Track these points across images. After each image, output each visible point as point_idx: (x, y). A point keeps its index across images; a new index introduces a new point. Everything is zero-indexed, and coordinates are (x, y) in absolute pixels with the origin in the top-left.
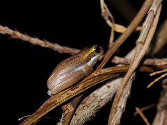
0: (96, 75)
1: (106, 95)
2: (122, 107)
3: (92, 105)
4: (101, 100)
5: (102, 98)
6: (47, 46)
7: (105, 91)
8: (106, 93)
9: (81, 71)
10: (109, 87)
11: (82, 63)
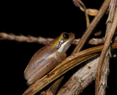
0: (70, 59)
1: (87, 75)
2: (104, 84)
3: (73, 87)
4: (83, 81)
5: (83, 79)
6: (32, 41)
7: (86, 72)
8: (87, 74)
9: (53, 58)
10: (89, 68)
11: (52, 52)
